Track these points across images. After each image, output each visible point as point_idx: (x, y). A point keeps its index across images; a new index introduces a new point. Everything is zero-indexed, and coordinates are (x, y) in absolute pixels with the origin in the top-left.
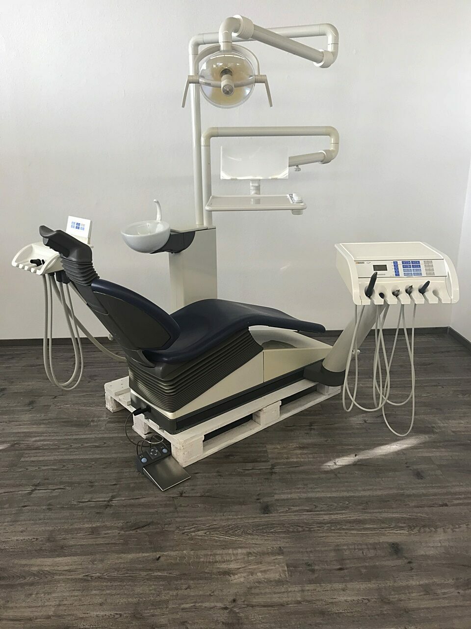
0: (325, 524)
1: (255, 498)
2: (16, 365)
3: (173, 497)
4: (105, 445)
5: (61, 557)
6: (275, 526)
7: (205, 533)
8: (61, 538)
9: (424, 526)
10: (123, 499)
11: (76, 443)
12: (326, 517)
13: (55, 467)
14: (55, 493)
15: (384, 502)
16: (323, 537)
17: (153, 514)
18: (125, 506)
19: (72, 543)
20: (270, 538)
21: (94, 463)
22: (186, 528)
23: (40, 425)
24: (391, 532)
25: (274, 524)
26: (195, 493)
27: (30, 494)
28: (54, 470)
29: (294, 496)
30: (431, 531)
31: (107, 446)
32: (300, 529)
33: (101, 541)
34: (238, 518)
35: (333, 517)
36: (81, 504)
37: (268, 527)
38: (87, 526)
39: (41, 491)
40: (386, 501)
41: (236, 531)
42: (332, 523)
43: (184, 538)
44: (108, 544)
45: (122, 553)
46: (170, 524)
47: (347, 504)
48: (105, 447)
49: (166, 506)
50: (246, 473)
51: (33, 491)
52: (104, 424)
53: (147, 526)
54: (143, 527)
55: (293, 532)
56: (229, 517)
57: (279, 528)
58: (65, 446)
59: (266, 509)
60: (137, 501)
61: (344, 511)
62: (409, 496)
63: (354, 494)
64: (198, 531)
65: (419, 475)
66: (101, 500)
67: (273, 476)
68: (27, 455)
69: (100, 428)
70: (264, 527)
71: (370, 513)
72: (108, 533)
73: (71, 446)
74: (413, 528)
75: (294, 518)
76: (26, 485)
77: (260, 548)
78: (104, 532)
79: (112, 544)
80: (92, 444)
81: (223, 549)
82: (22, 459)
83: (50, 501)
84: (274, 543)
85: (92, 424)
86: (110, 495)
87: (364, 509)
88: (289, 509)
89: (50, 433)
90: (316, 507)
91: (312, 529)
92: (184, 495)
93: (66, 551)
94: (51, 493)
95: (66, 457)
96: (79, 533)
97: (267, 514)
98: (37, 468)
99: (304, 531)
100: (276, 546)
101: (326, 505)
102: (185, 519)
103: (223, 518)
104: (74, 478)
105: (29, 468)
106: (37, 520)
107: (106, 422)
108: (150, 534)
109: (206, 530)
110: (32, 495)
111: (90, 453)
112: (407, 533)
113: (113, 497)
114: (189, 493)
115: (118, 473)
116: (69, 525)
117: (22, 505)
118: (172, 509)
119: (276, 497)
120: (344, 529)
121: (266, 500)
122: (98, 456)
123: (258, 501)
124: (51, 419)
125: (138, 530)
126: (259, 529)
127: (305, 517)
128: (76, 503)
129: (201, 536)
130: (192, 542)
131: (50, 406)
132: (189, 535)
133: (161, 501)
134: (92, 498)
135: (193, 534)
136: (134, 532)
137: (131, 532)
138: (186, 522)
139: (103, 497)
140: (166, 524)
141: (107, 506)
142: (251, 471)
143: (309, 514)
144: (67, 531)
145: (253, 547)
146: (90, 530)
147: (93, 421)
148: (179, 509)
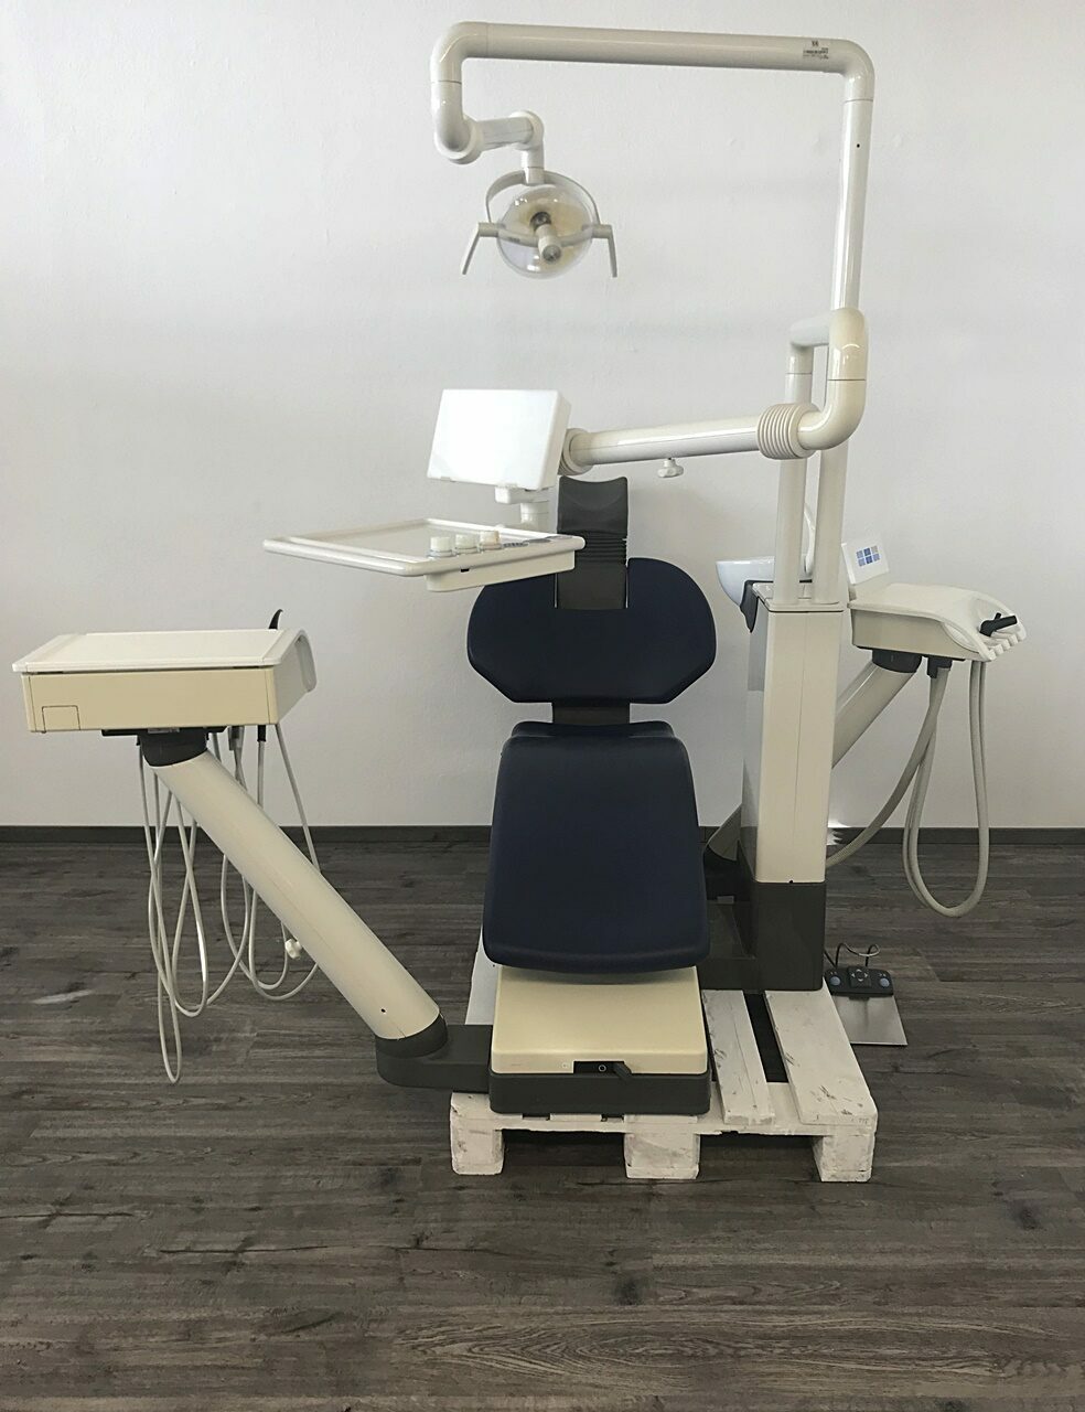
0: (778, 1338)
1: (605, 1260)
2: (48, 890)
3: (397, 1250)
4: (243, 1104)
5: (103, 1396)
6: (649, 1337)
7: (470, 1351)
8: (108, 1347)
9: (1034, 1359)
10: (273, 1248)
11: (171, 1096)
12: (781, 1321)
13: (113, 1158)
14: (108, 1225)
15: (933, 1288)
16: (771, 1374)
17: (342, 1290)
18: (276, 1267)
19: (132, 1359)
20: (632, 1371)
21: (209, 1149)
22: (424, 1332)
23: (89, 1045)
24: (946, 1369)
25: (646, 1333)
26: (453, 1240)
27: (45, 1224)
28: (110, 1163)
29: (703, 1259)
30: (1051, 1372)
31: (245, 1108)
32: (712, 1351)
33: (206, 1358)
34: (557, 1313)
35: (798, 1321)
36: (168, 1258)
37: (629, 1341)
38: (175, 1316)
39: (74, 1219)
40: (939, 1285)
41: (548, 1346)
42: (796, 1337)
43: (416, 1360)
44: (223, 1368)
45: (257, 1393)
46: (382, 1321)
47: (837, 1288)
48: (239, 1108)
49: (378, 1270)
50: (584, 1192)
51: (52, 1216)
52: (243, 1050)
53: (325, 1324)
54: (314, 1325)
55: (693, 1356)
56: (533, 1308)
57: (658, 1344)
58: (143, 1104)
59: (628, 1292)
60: (307, 1254)
61: (826, 1308)
62: (998, 1273)
63: (857, 1261)
64: (453, 1342)
65: (1026, 1218)
66: (217, 1247)
67: (652, 1204)
68: (48, 1123)
69: (234, 1060)
70: (620, 1339)
71: (895, 1314)
72: (225, 1339)
73: (158, 1103)
74: (1004, 1362)
75: (698, 1318)
76: (38, 1200)
77: (604, 1398)
78: (217, 1335)
79: (233, 1367)
80: (209, 1101)
81: (512, 1395)
82: (36, 1134)
83: (92, 1247)
84: (642, 1384)
85: (214, 1048)
86: (242, 1235)
87: (879, 1304)
88: (688, 1293)
89: (109, 1067)
90: (757, 1291)
91: (742, 1353)
92: (425, 1244)
93: (117, 1382)
94: (96, 1224)
95: (142, 1132)
96: (153, 1336)
97: (631, 1304)
98: (70, 1158)
99: (720, 1355)
100: (648, 1393)
101: (783, 1287)
102: (423, 1309)
103: (520, 1310)
104: (158, 1187)
105: (48, 1156)
106: (54, 1295)
107: (251, 1043)
108: (330, 1345)
109: (471, 1340)
110: (49, 1230)
111: (202, 1122)
112: (988, 1374)
113: (248, 1242)
114: (437, 1240)
115: (266, 1178)
116: (132, 1311)
117: (22, 1254)
118: (391, 1280)
119: (658, 1260)
120: (824, 1356)
121: (630, 1268)
122: (222, 1133)
123: (611, 1268)
124: (116, 1032)
125: (301, 1333)
126: (606, 1345)
127: (727, 1316)
128: (154, 1255)
129: (459, 1356)
130: (435, 1372)
131: (119, 997)
132: (429, 1352)
133: (365, 1257)
134: (195, 1243)
135: (439, 1350)
136: (290, 1338)
137: (283, 1338)
138: (424, 1316)
139: (222, 1242)
140: (375, 1321)
141: (231, 1265)
142: (597, 1188)
143: (735, 1311)
144: (125, 1329)
145: (589, 1395)
146: (182, 1328)
147: (218, 1040)
148: (409, 1281)
